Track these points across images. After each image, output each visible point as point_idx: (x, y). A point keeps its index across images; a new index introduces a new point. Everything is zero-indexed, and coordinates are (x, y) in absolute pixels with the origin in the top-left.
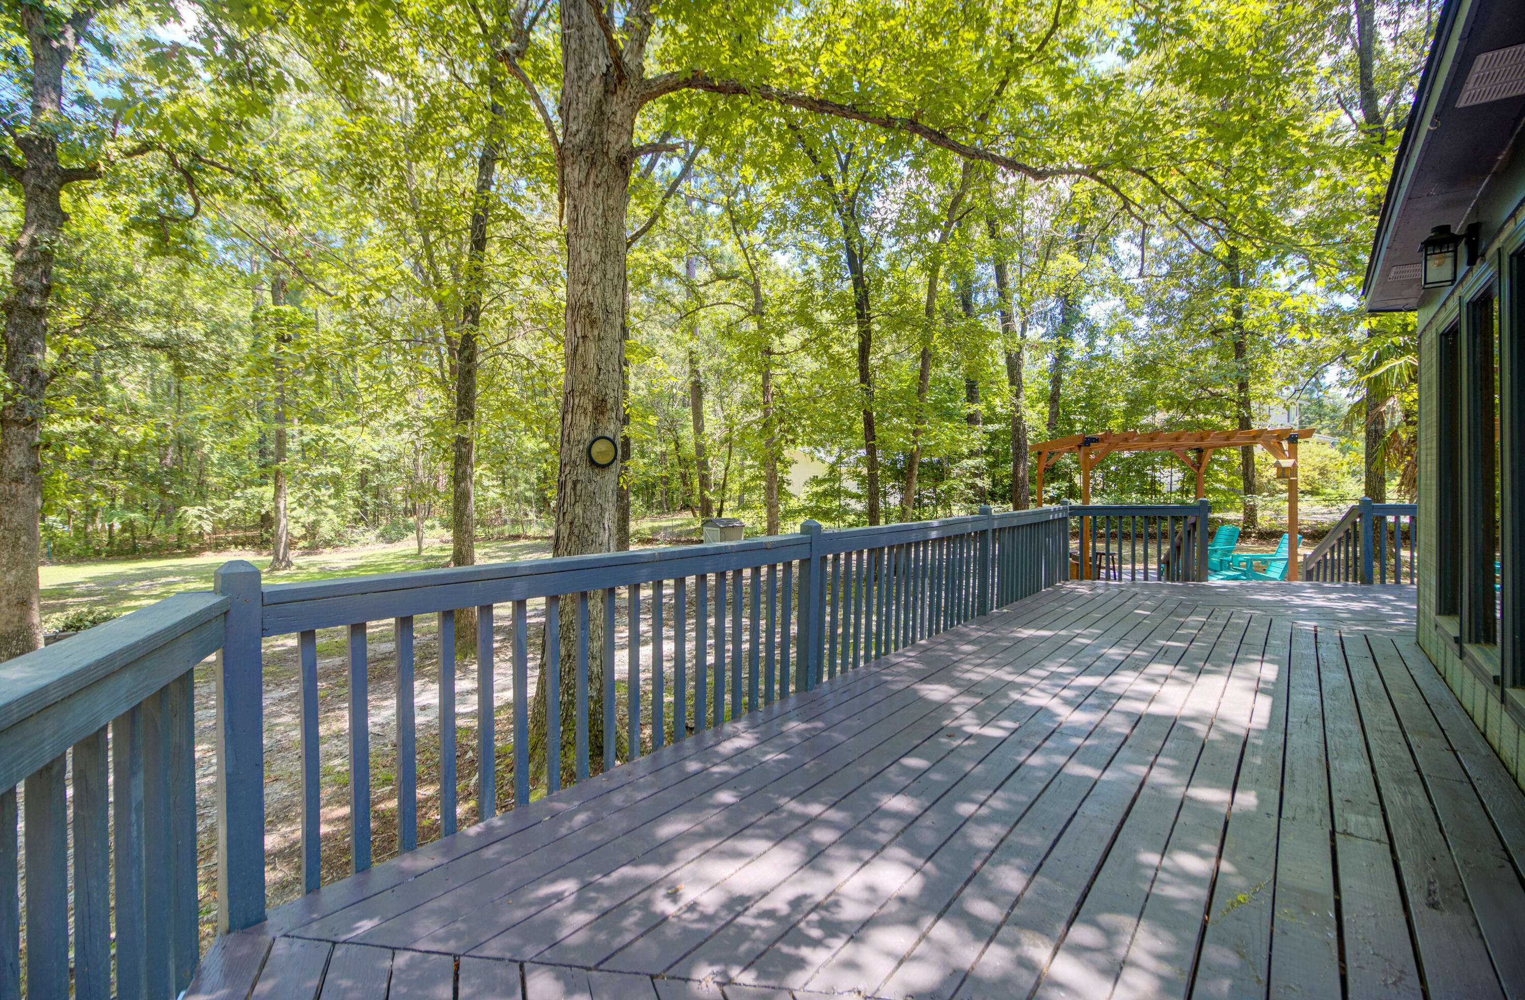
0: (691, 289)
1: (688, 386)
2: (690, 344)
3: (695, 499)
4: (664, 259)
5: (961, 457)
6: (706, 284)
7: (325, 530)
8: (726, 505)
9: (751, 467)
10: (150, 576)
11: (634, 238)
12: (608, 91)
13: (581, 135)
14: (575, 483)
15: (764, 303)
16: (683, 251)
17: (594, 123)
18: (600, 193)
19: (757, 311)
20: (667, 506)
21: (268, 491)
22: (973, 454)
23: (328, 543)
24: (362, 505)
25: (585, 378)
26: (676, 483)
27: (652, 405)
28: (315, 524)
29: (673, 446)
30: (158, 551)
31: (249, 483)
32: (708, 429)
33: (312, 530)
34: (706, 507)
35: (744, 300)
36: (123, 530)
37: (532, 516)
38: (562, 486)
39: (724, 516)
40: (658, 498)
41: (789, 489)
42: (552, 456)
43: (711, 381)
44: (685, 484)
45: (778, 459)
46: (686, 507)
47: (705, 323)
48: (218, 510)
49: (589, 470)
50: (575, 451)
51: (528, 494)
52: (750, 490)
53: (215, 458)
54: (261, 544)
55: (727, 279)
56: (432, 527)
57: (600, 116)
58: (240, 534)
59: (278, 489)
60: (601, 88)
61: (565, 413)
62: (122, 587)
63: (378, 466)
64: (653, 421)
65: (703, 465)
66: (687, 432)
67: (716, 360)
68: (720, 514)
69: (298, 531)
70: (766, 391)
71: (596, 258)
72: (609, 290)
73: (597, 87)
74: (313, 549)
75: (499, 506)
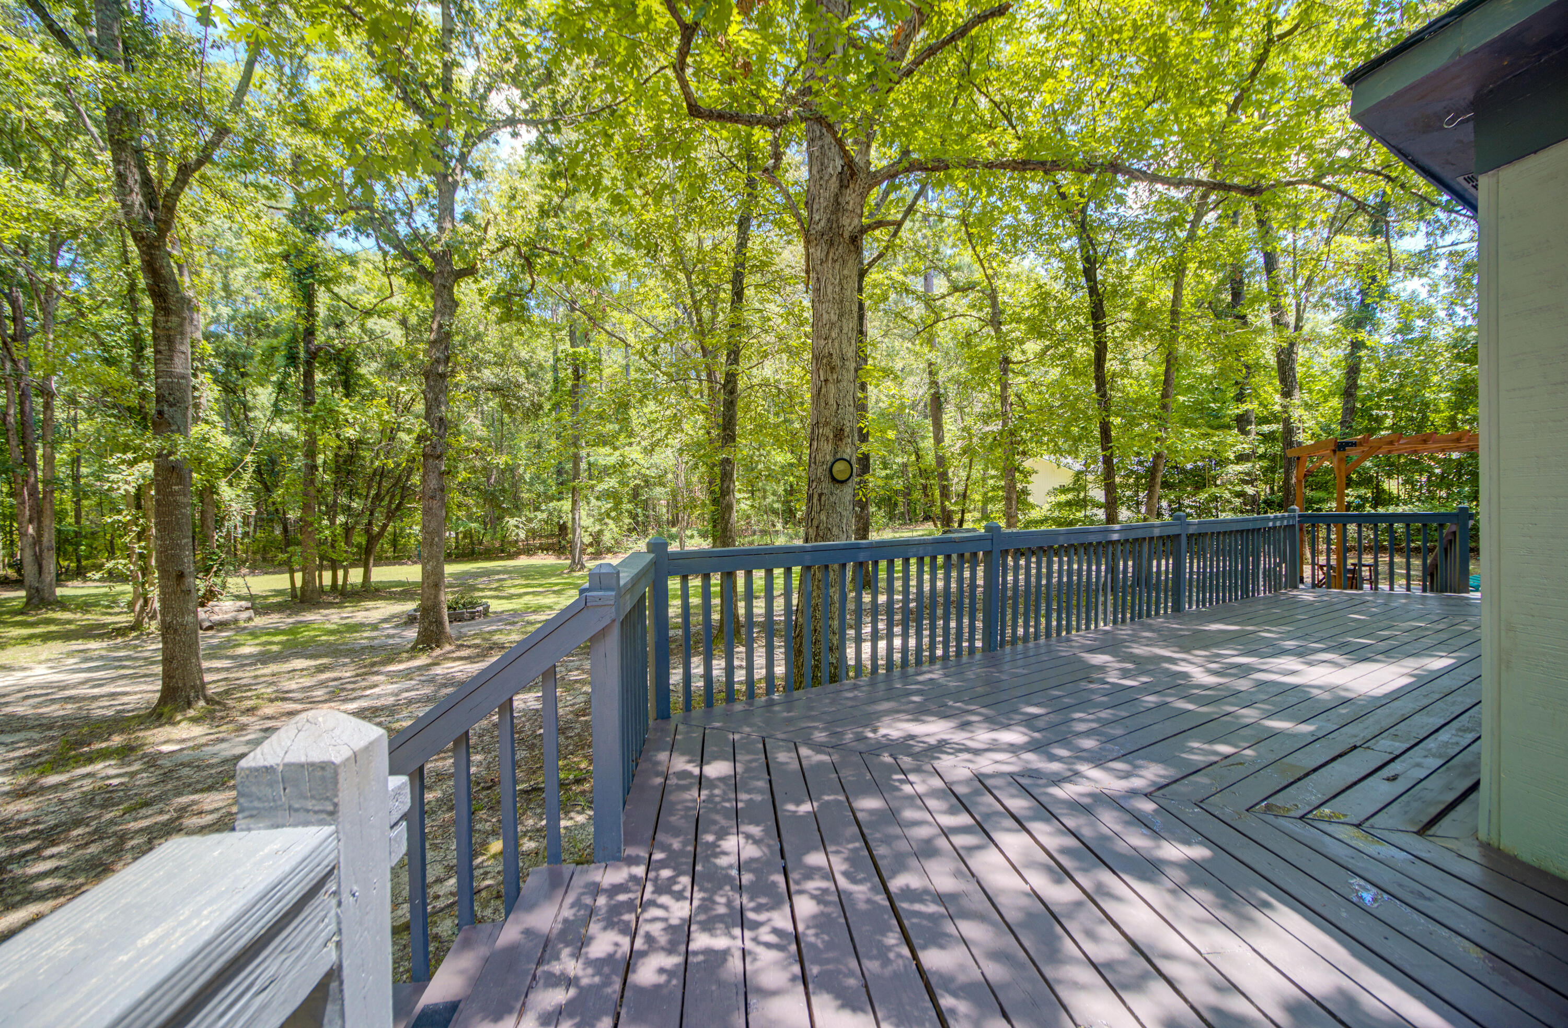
0: (928, 301)
1: (928, 398)
2: (930, 356)
3: (937, 510)
4: (901, 278)
5: (1227, 461)
6: (943, 297)
7: (607, 538)
8: (968, 516)
9: (992, 477)
10: (487, 573)
11: (870, 265)
12: (843, 186)
13: (822, 223)
14: (820, 495)
15: (1002, 312)
16: (921, 266)
17: (832, 213)
18: (837, 266)
19: (995, 321)
20: (909, 518)
21: (566, 505)
22: (1241, 458)
23: (609, 550)
24: (634, 516)
25: (827, 413)
26: (917, 495)
27: (890, 418)
28: (600, 532)
29: (913, 458)
30: (488, 555)
31: (552, 499)
32: (947, 441)
33: (597, 538)
34: (947, 518)
35: (981, 309)
36: (465, 537)
37: (779, 526)
38: (810, 498)
39: (965, 526)
40: (901, 508)
41: (1031, 499)
42: (800, 471)
43: (952, 389)
44: (927, 495)
45: (1017, 469)
46: (927, 518)
47: (944, 334)
48: (530, 520)
49: (831, 485)
50: (820, 470)
51: (776, 506)
52: (993, 499)
53: (527, 477)
54: (559, 550)
55: (964, 290)
56: (692, 537)
57: (837, 206)
58: (544, 541)
59: (574, 503)
60: (837, 184)
61: (812, 440)
62: (471, 582)
63: (646, 481)
64: (891, 435)
65: (944, 476)
66: (928, 443)
67: (955, 370)
68: (961, 525)
69: (587, 540)
70: (1004, 399)
71: (834, 318)
72: (845, 342)
73: (834, 184)
74: (597, 555)
75: (748, 517)
